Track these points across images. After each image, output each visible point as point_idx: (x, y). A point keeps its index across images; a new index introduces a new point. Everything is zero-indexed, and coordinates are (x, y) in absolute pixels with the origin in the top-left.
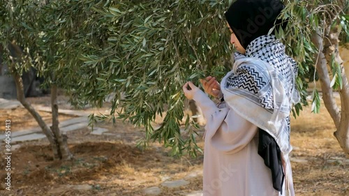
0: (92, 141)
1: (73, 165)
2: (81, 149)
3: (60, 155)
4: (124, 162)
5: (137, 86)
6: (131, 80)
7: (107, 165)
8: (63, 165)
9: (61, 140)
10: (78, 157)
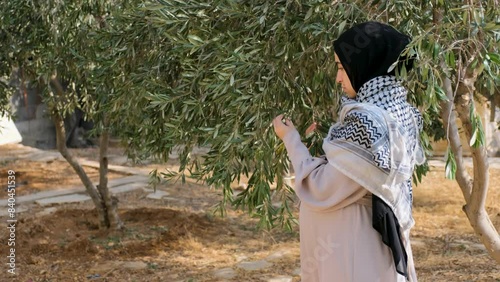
0: (149, 206)
1: (123, 236)
2: (134, 216)
3: (107, 222)
4: (190, 234)
7: (168, 238)
8: (110, 235)
9: (109, 203)
10: (130, 226)
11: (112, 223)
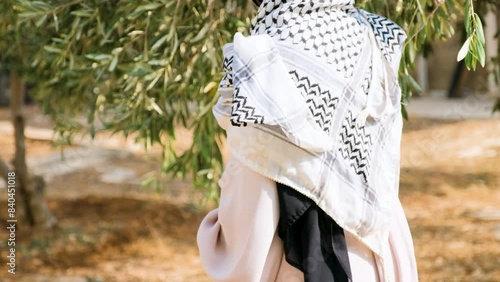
1: (56, 237)
3: (30, 217)
4: (155, 233)
5: (133, 68)
6: (120, 56)
7: (121, 240)
8: (36, 237)
9: (31, 187)
10: (68, 224)
11: (38, 218)
